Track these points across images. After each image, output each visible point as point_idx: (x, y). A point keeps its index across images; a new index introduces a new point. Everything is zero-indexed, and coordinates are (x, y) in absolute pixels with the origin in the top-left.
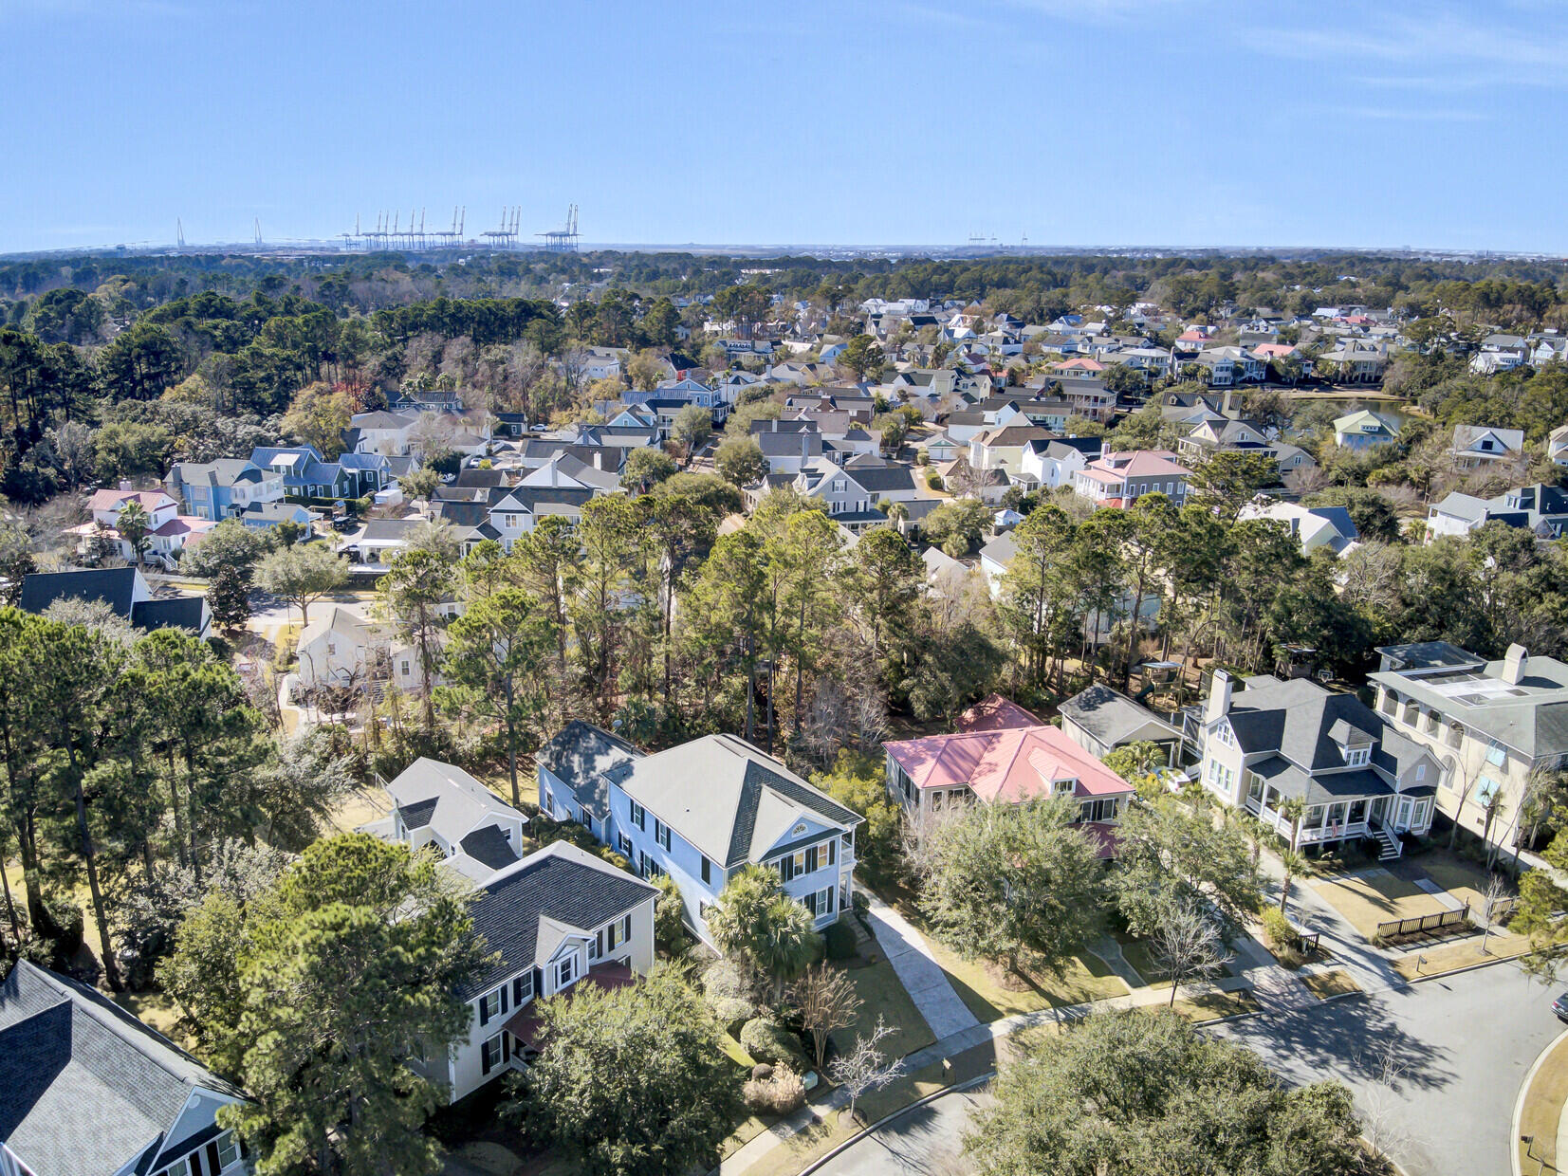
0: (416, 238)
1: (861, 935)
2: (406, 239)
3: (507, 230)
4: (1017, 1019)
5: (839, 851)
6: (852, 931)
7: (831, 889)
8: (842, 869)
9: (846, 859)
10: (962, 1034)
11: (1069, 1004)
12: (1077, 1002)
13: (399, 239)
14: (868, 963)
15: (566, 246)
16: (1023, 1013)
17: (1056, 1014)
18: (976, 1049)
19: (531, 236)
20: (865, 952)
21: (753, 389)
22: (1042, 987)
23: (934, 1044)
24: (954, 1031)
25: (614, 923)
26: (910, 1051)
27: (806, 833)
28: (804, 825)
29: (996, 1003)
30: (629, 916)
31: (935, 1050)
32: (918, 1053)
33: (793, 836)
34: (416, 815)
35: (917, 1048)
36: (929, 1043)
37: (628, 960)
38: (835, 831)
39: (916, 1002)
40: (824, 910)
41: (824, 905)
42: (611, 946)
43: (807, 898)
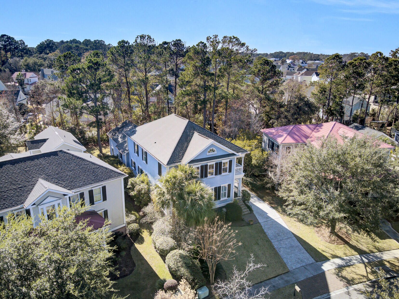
1: (245, 211)
4: (338, 261)
5: (235, 167)
6: (241, 208)
7: (229, 186)
8: (236, 177)
9: (238, 172)
10: (305, 267)
11: (368, 253)
14: (249, 224)
16: (341, 258)
17: (362, 259)
18: (314, 278)
20: (247, 219)
22: (351, 243)
23: (287, 272)
24: (299, 266)
25: (93, 189)
26: (272, 277)
27: (216, 153)
28: (214, 149)
29: (323, 251)
30: (105, 186)
31: (288, 277)
32: (277, 278)
33: (208, 154)
34: (35, 144)
35: (277, 275)
36: (284, 272)
37: (106, 212)
38: (233, 155)
39: (275, 246)
40: (225, 196)
41: (225, 193)
42: (91, 203)
43: (215, 189)
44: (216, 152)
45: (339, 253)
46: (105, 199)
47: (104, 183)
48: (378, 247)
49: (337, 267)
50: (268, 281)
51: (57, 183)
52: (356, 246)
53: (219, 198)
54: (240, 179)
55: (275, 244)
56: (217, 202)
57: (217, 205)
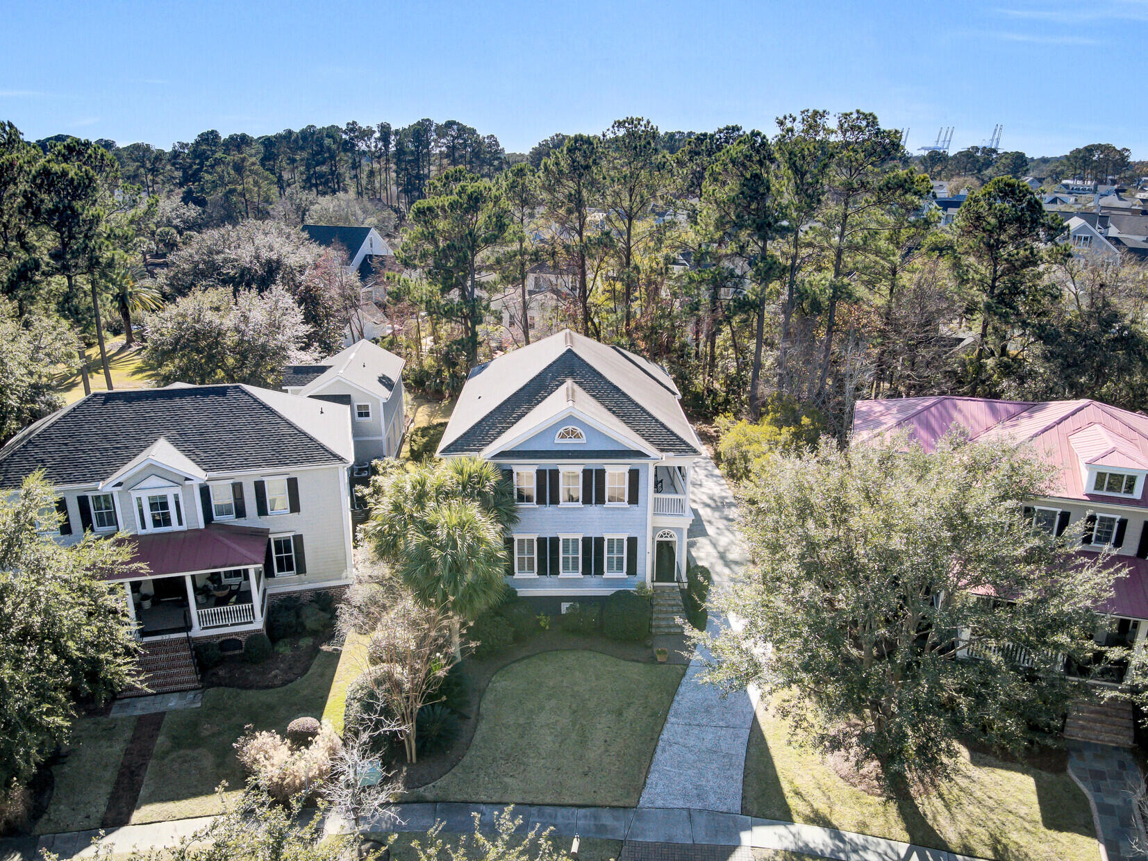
4: (817, 836)
5: (648, 493)
10: (691, 814)
14: (653, 660)
16: (836, 832)
18: (688, 850)
22: (918, 801)
23: (625, 807)
24: (680, 804)
25: (264, 479)
26: (571, 802)
27: (582, 443)
28: (579, 430)
29: (797, 793)
30: (295, 479)
31: (616, 819)
32: (582, 811)
33: (558, 440)
34: (300, 376)
35: (589, 802)
36: (615, 804)
37: (299, 539)
38: (639, 454)
39: (665, 735)
40: (620, 568)
41: (620, 560)
42: (262, 510)
43: (586, 541)
44: (583, 440)
45: (845, 818)
46: (295, 506)
47: (293, 471)
48: (1005, 846)
49: (792, 847)
50: (551, 808)
51: (189, 453)
52: (930, 816)
53: (600, 571)
54: (679, 530)
55: (672, 730)
56: (593, 579)
57: (593, 587)
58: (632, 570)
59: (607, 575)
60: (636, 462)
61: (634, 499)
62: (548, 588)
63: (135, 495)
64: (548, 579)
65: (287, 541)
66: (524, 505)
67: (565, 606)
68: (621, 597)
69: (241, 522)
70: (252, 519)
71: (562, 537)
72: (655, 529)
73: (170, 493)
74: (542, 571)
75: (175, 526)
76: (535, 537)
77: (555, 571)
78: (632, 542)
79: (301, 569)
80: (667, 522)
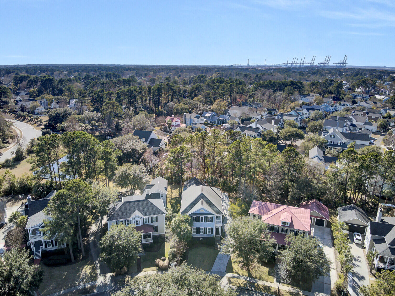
0: (301, 64)
2: (299, 64)
3: (326, 62)
4: (236, 275)
5: (215, 220)
11: (253, 278)
12: (256, 278)
13: (297, 64)
15: (342, 66)
16: (239, 274)
17: (247, 278)
19: (333, 63)
20: (216, 246)
21: (348, 108)
25: (153, 217)
28: (203, 210)
29: (234, 270)
30: (157, 217)
33: (200, 212)
34: (149, 187)
37: (157, 226)
38: (213, 214)
39: (216, 261)
40: (210, 233)
41: (210, 231)
42: (152, 222)
43: (204, 228)
44: (204, 212)
46: (157, 221)
47: (157, 215)
51: (141, 213)
53: (206, 233)
54: (220, 226)
55: (217, 260)
56: (206, 234)
57: (205, 236)
58: (212, 233)
59: (208, 234)
60: (213, 216)
61: (212, 221)
62: (198, 236)
63: (134, 220)
64: (198, 234)
65: (155, 227)
66: (194, 222)
67: (201, 239)
68: (210, 238)
69: (149, 224)
70: (150, 223)
71: (200, 227)
72: (216, 226)
73: (139, 220)
74: (197, 233)
75: (139, 225)
76: (196, 227)
77: (199, 233)
78: (212, 228)
79: (157, 231)
80: (218, 225)
